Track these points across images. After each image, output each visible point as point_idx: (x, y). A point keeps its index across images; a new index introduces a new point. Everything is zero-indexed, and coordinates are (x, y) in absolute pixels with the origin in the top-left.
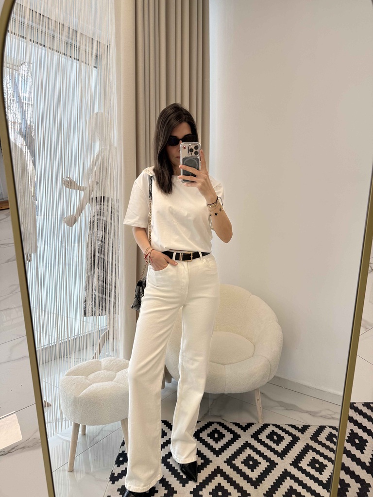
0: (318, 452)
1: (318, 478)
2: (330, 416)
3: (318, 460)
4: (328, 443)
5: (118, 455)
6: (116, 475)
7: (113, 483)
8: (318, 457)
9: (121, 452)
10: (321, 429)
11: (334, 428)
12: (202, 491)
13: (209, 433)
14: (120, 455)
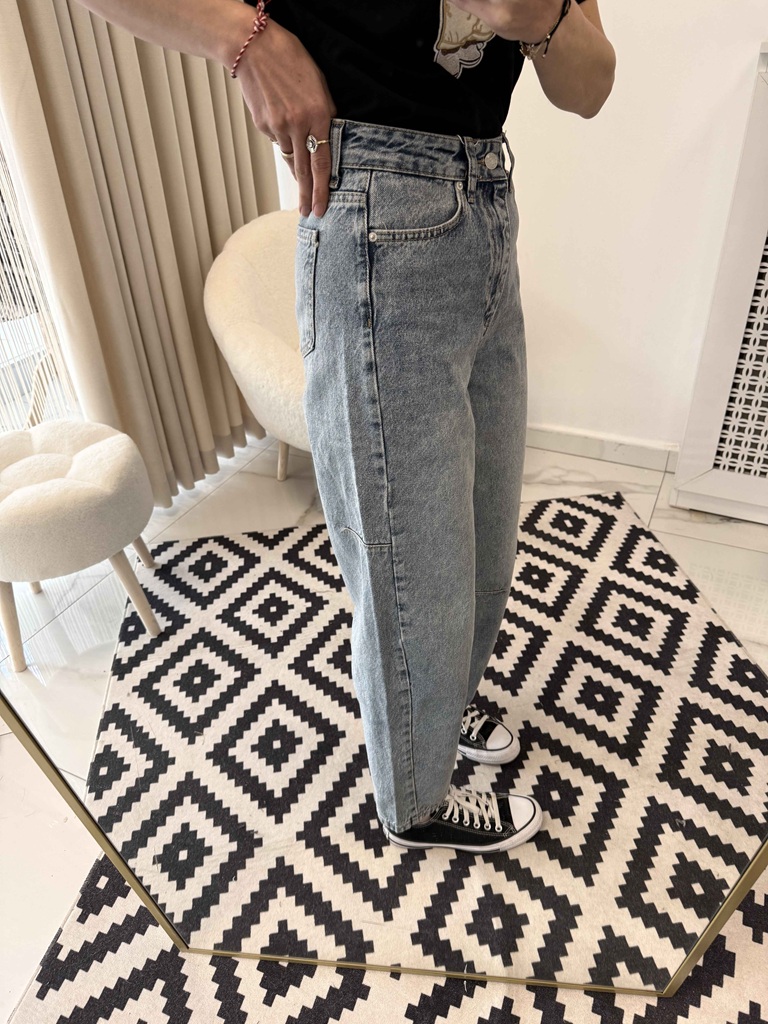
0: (536, 552)
1: (537, 600)
2: (557, 480)
3: (537, 567)
4: (555, 532)
5: (122, 621)
6: (125, 661)
7: (121, 678)
8: (536, 561)
9: (128, 615)
10: (542, 506)
11: (566, 502)
12: (312, 659)
13: (318, 547)
14: (127, 622)
